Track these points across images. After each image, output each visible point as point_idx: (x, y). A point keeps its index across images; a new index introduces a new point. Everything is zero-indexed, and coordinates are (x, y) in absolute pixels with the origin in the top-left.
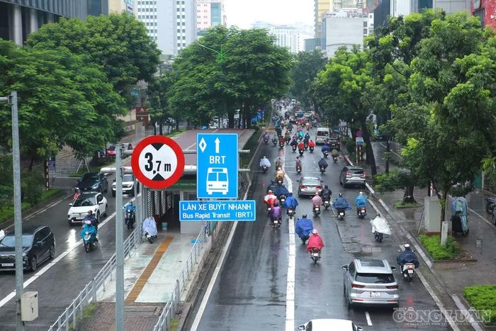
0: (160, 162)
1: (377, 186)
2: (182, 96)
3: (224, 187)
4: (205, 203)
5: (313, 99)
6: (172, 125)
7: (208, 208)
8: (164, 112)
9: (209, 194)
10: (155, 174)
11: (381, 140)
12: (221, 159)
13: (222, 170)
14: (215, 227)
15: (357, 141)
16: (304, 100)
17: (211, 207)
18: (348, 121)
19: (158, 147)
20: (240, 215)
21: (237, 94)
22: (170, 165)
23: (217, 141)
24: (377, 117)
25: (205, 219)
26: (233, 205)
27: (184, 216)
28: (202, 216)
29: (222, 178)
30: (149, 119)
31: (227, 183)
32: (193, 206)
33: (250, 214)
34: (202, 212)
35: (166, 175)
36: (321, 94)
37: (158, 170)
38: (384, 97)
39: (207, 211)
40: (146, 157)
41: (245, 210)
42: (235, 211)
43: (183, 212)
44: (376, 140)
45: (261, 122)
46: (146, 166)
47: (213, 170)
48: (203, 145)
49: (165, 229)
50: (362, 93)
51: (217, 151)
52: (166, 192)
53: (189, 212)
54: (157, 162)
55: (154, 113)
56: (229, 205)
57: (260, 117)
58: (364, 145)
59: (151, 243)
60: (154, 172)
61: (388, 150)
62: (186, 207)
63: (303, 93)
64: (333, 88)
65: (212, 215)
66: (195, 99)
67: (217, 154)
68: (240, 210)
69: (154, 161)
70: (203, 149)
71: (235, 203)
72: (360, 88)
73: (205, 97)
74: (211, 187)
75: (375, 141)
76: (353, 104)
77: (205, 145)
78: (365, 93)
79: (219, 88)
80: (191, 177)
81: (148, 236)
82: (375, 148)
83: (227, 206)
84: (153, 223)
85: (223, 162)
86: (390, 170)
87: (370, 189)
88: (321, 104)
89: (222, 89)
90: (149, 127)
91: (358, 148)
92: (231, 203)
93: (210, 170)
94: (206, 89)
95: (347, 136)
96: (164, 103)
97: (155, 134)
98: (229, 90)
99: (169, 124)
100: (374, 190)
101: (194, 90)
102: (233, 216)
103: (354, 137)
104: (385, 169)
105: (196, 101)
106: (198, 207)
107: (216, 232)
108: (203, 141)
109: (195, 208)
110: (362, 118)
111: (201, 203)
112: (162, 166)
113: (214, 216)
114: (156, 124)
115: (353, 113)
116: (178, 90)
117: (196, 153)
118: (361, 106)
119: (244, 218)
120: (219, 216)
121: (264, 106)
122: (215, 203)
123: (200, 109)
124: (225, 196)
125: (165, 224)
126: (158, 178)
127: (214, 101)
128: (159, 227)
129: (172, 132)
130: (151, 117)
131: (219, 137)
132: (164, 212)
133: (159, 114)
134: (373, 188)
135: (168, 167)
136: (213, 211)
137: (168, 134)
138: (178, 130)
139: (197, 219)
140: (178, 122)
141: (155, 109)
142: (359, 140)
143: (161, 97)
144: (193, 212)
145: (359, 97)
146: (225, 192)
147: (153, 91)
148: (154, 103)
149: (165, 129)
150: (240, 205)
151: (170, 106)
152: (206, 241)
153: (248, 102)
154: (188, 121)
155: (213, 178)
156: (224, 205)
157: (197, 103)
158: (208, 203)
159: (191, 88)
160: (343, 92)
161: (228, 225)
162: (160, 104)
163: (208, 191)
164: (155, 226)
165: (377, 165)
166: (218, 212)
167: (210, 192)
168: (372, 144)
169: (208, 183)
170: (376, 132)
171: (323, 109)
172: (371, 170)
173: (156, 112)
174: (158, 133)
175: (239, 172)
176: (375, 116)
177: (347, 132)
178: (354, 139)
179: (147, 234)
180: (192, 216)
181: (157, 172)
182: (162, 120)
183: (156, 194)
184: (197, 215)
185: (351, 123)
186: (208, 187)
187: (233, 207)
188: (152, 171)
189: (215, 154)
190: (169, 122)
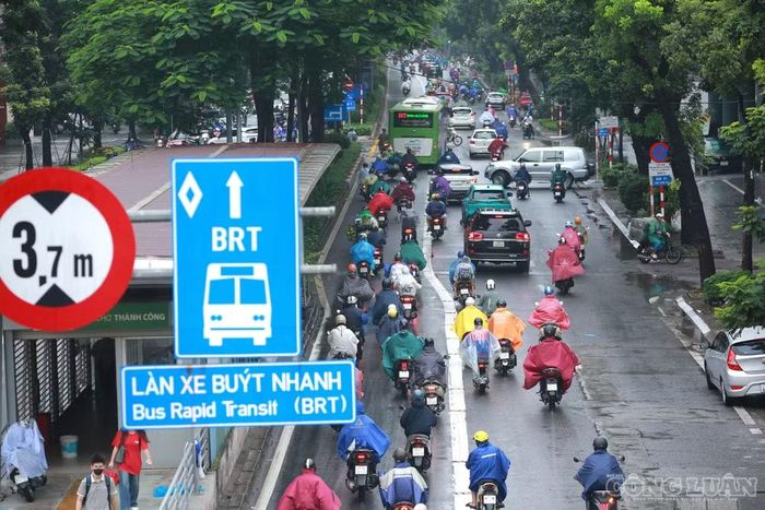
0: (59, 250)
1: (719, 312)
2: (112, 44)
3: (259, 324)
4: (202, 371)
5: (514, 48)
6: (83, 136)
7: (208, 385)
8: (56, 95)
9: (212, 343)
10: (46, 287)
11: (724, 171)
12: (248, 235)
13: (250, 271)
14: (224, 447)
15: (652, 173)
16: (487, 52)
17: (221, 384)
18: (625, 113)
19: (51, 201)
20: (310, 407)
21: (282, 36)
22: (90, 257)
23: (235, 183)
24: (713, 101)
25: (200, 420)
26: (286, 376)
27: (133, 414)
28: (191, 413)
29: (252, 293)
30: (10, 118)
31: (265, 309)
32: (162, 380)
33: (339, 403)
34: (192, 400)
35: (80, 289)
36: (538, 33)
37: (54, 273)
38: (735, 37)
39: (208, 398)
40: (16, 234)
41: (321, 392)
42: (293, 394)
43: (132, 400)
44: (712, 169)
45: (356, 120)
46: (17, 264)
47: (224, 271)
48: (190, 195)
49: (70, 455)
50: (666, 27)
51: (235, 211)
52: (72, 341)
53: (151, 401)
54: (50, 249)
55: (25, 101)
56: (275, 377)
57: (351, 107)
58: (674, 184)
59: (30, 499)
60: (43, 280)
61: (749, 200)
62: (142, 387)
63: (484, 29)
64: (576, 13)
65: (221, 410)
66: (152, 51)
67: (236, 223)
68: (307, 393)
69: (39, 247)
70: (191, 208)
71: (292, 370)
72: (659, 9)
73: (184, 47)
74: (216, 324)
75: (705, 173)
76: (638, 60)
77: (198, 195)
78: (675, 25)
79: (227, 20)
80: (156, 294)
81: (20, 480)
82: (709, 193)
83: (267, 382)
84: (35, 439)
85: (254, 247)
86: (755, 259)
87: (697, 320)
88: (538, 66)
89: (237, 23)
90: (11, 142)
91: (657, 196)
92: (279, 371)
93: (214, 272)
94: (185, 21)
95: (621, 158)
96: (56, 68)
97: (29, 165)
98: (258, 26)
99: (73, 132)
100: (708, 323)
101: (150, 26)
102: (286, 412)
103: (644, 161)
104: (739, 259)
105: (156, 58)
106: (179, 385)
107: (229, 461)
108: (190, 181)
109: (171, 390)
110: (666, 102)
111: (189, 372)
112: (66, 263)
113: (230, 412)
114: (31, 134)
115: (638, 88)
116: (98, 26)
117: (168, 220)
118: (664, 66)
119: (320, 416)
120: (245, 410)
121: (363, 70)
122: (231, 372)
123: (168, 82)
124: (259, 349)
125: (69, 441)
126: (56, 297)
127: (213, 58)
128: (53, 450)
129: (83, 156)
130: (15, 111)
131: (239, 168)
132: (65, 403)
133: (40, 103)
134: (706, 316)
135: (83, 263)
136: (226, 395)
137: (70, 163)
138: (99, 150)
139: (177, 421)
140: (98, 127)
141: (27, 87)
142: (659, 170)
143: (46, 48)
144: (164, 401)
145: (656, 39)
146: (260, 339)
147: (21, 30)
148: (24, 71)
149: (60, 149)
150: (307, 376)
151: (74, 76)
152: (198, 491)
153: (315, 59)
154: (131, 121)
155: (222, 294)
156: (258, 376)
157: (159, 65)
158: (209, 373)
159: (139, 18)
160: (608, 26)
161: (263, 439)
162: (42, 69)
163: (207, 333)
164: (38, 447)
165: (715, 247)
166: (239, 398)
167: (215, 339)
168: (700, 181)
169: (209, 309)
170: (709, 145)
171: (544, 80)
172: (697, 263)
173: (31, 95)
174: (38, 161)
175: (303, 275)
176: (705, 96)
177: (621, 149)
178: (643, 168)
179: (15, 472)
180: (160, 413)
181: (51, 281)
182: (50, 123)
183: (41, 348)
184: (176, 409)
185: (633, 118)
186: (208, 324)
187: (284, 383)
188: (35, 279)
189: (228, 223)
190: (70, 126)
